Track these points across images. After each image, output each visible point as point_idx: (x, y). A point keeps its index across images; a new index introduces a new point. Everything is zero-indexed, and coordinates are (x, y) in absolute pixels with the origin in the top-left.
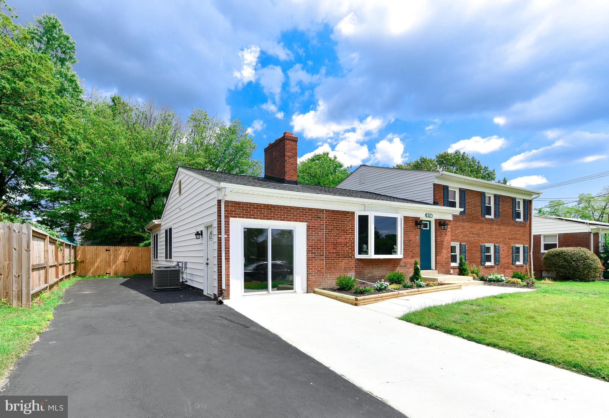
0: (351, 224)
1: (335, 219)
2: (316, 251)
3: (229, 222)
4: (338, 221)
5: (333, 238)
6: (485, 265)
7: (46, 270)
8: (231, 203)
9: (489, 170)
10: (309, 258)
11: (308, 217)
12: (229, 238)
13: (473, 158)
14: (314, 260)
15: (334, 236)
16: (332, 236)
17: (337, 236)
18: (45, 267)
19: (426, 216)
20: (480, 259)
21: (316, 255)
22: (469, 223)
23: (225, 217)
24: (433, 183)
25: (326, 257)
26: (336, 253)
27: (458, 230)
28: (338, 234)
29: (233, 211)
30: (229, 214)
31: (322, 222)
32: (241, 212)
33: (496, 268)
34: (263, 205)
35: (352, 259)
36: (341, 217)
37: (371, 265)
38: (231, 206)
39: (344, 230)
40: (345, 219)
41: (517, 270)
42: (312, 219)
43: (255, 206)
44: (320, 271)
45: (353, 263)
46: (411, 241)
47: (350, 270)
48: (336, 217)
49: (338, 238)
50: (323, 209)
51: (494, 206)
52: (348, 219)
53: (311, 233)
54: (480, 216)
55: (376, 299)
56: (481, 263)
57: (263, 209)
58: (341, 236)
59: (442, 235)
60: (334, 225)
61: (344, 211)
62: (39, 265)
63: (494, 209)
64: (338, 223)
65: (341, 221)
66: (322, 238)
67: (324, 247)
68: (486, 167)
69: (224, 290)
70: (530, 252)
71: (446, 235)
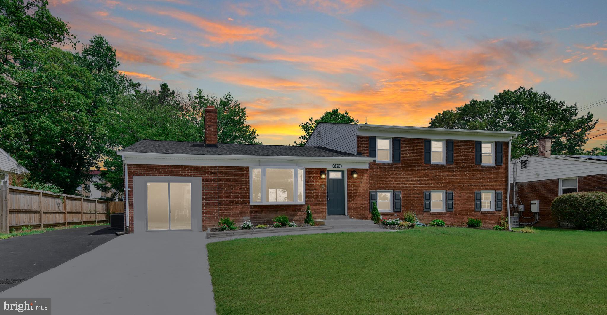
0: (245, 177)
1: (229, 173)
2: (210, 199)
3: (132, 179)
4: (232, 175)
5: (226, 189)
6: (431, 211)
7: (40, 214)
8: (134, 165)
9: (565, 105)
10: (204, 204)
11: (201, 173)
12: (133, 190)
13: (544, 92)
14: (208, 206)
15: (227, 187)
16: (225, 187)
17: (231, 187)
18: (40, 212)
19: (333, 166)
20: (423, 206)
21: (210, 202)
22: (405, 171)
23: (129, 176)
24: (356, 135)
25: (219, 204)
26: (229, 200)
27: (390, 178)
28: (232, 185)
29: (135, 171)
30: (132, 173)
31: (215, 176)
32: (142, 171)
33: (447, 215)
34: (160, 166)
35: (247, 205)
36: (235, 171)
37: (268, 210)
38: (134, 168)
39: (238, 182)
40: (240, 173)
41: (484, 217)
42: (206, 175)
43: (153, 166)
44: (213, 214)
45: (247, 209)
46: (315, 189)
47: (245, 214)
48: (230, 171)
49: (232, 189)
50: (216, 166)
51: (446, 152)
52: (242, 173)
53: (205, 185)
54: (423, 163)
55: (228, 234)
56: (424, 210)
57: (160, 168)
58: (236, 187)
59: (355, 183)
60: (228, 178)
61: (237, 167)
62: (36, 210)
63: (446, 155)
64: (231, 177)
65: (235, 175)
66: (216, 189)
67: (217, 196)
68: (562, 101)
69: (128, 227)
70: (506, 198)
71: (361, 183)
